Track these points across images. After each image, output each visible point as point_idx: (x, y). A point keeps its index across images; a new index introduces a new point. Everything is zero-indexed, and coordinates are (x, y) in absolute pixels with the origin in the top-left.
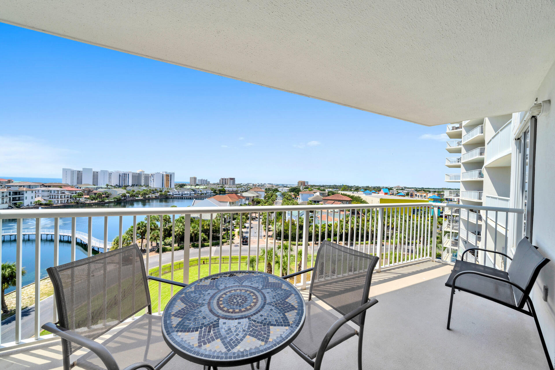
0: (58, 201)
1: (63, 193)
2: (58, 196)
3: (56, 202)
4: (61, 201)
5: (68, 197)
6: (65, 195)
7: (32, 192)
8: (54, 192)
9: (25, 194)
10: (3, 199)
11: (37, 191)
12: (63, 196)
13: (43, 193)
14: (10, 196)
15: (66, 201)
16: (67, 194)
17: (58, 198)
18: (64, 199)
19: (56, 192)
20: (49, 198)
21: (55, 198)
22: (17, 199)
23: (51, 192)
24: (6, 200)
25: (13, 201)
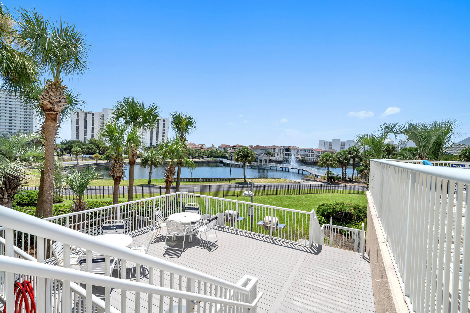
0: (309, 159)
1: (313, 152)
2: (309, 154)
3: (308, 159)
4: (311, 159)
5: (316, 157)
6: (314, 154)
7: (295, 151)
8: (307, 151)
9: (291, 151)
10: (280, 154)
11: (298, 151)
12: (313, 155)
13: (301, 152)
14: (284, 153)
15: (315, 159)
16: (315, 153)
17: (309, 156)
18: (313, 158)
19: (308, 151)
20: (304, 156)
21: (308, 156)
22: (288, 155)
23: (305, 152)
24: (282, 155)
25: (285, 156)
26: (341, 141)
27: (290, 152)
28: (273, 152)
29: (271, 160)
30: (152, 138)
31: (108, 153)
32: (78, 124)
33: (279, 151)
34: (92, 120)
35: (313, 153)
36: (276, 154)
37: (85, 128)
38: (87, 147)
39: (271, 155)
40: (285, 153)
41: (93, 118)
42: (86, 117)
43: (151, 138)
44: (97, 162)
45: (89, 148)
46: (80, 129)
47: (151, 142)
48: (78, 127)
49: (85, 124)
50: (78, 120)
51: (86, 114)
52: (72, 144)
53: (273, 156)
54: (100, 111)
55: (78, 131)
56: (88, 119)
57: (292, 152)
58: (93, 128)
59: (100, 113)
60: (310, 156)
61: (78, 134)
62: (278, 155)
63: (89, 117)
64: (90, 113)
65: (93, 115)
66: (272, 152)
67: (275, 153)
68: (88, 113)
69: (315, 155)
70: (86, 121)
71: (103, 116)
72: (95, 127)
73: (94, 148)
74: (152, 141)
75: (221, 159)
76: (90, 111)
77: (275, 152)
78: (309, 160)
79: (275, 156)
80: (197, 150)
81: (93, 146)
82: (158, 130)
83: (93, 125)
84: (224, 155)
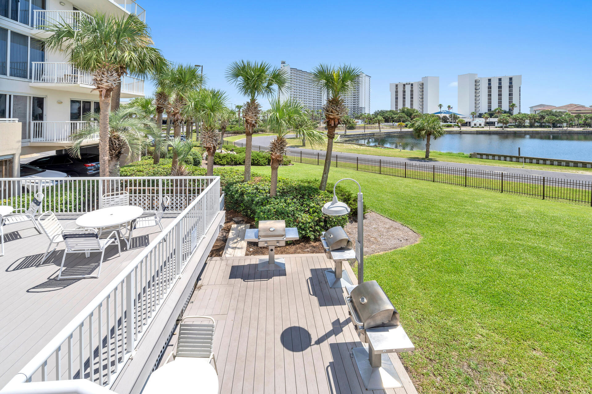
30: (490, 102)
31: (414, 121)
32: (397, 95)
34: (411, 91)
37: (404, 98)
38: (398, 115)
41: (412, 88)
42: (404, 88)
44: (401, 130)
45: (400, 117)
46: (399, 100)
47: (490, 107)
48: (397, 98)
49: (404, 95)
50: (397, 92)
51: (404, 85)
52: (384, 114)
54: (420, 80)
55: (397, 102)
56: (406, 89)
58: (412, 98)
59: (419, 82)
61: (397, 105)
63: (408, 88)
64: (409, 84)
65: (412, 85)
68: (407, 84)
70: (404, 92)
71: (423, 85)
73: (405, 117)
76: (408, 82)
80: (581, 114)
81: (404, 114)
82: (501, 92)
83: (412, 95)
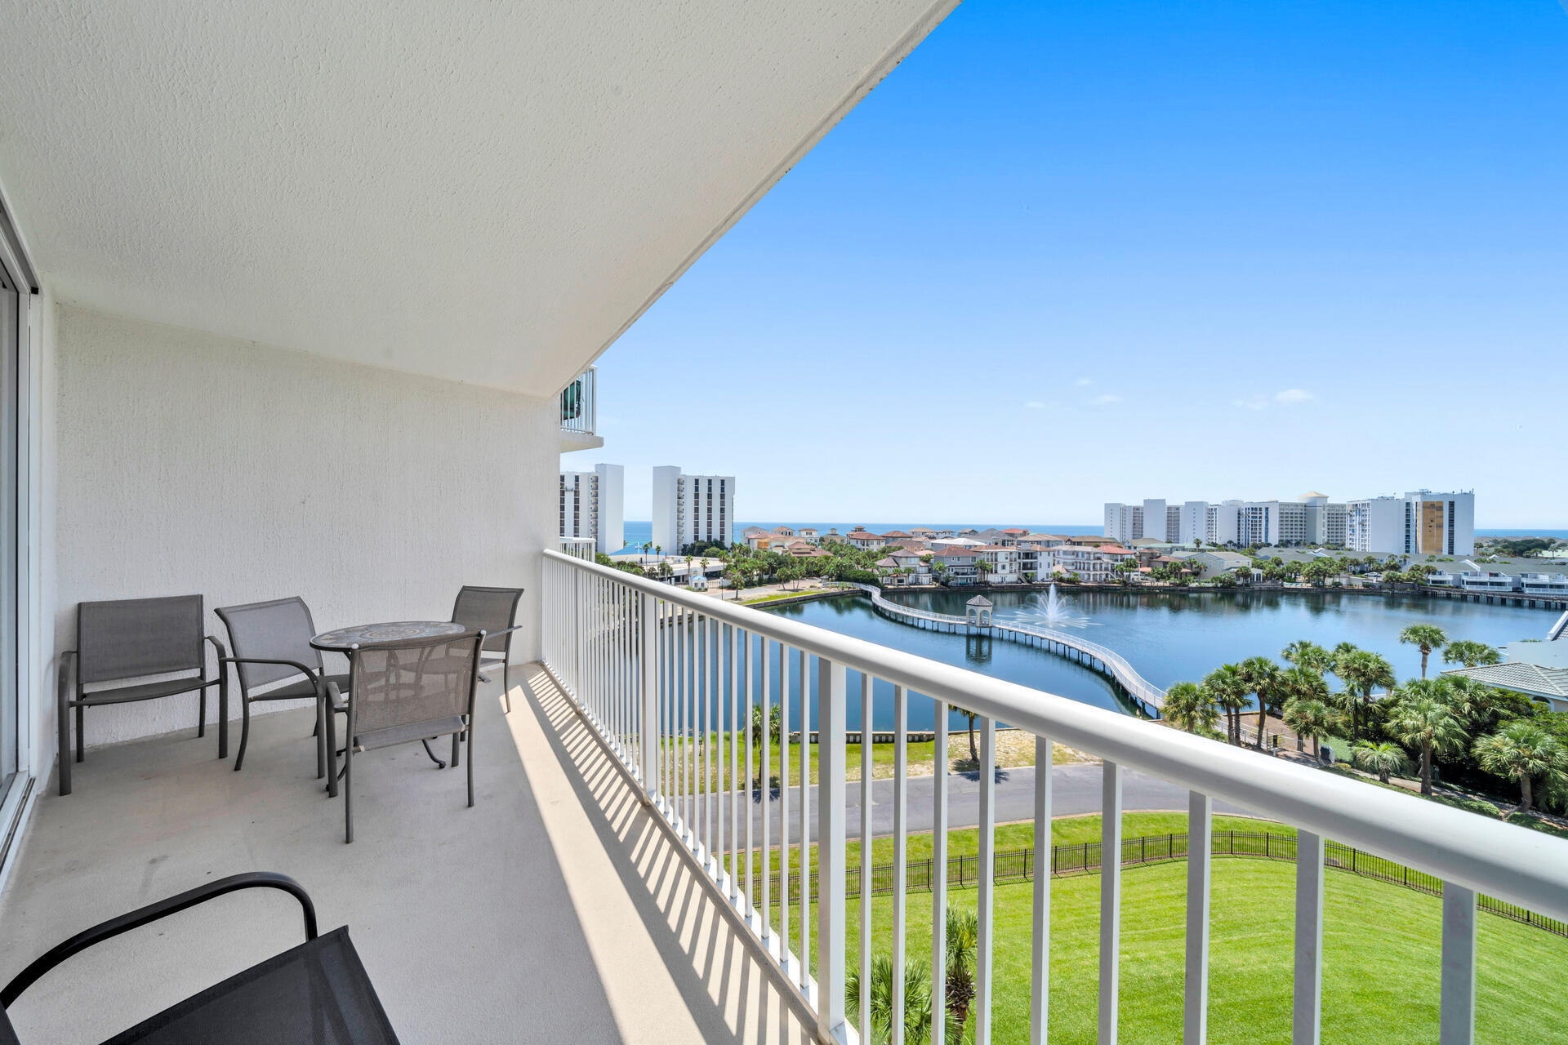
0: (1089, 575)
1: (1099, 559)
2: (1089, 564)
3: (1086, 577)
4: (1094, 575)
5: (1106, 569)
6: (1101, 564)
7: (1049, 555)
8: (1083, 556)
9: (1039, 556)
10: (1011, 564)
11: (1056, 553)
12: (1098, 566)
13: (1065, 557)
14: (1019, 561)
15: (1104, 577)
16: (1106, 560)
17: (1089, 569)
18: (1098, 573)
19: (1086, 556)
20: (1074, 567)
21: (1084, 569)
22: (1029, 566)
23: (1077, 556)
24: (1015, 566)
25: (1023, 569)
26: (1169, 503)
27: (1036, 558)
28: (992, 561)
29: (989, 582)
30: (698, 522)
33: (1007, 558)
34: (575, 491)
35: (1099, 562)
36: (999, 567)
39: (988, 571)
40: (1022, 561)
41: (577, 485)
43: (697, 524)
47: (697, 531)
53: (992, 572)
54: (592, 469)
57: (1040, 559)
58: (577, 508)
59: (590, 473)
60: (1092, 569)
62: (1004, 567)
66: (990, 563)
67: (996, 565)
69: (1103, 566)
71: (597, 481)
72: (581, 505)
74: (698, 529)
75: (863, 587)
77: (996, 560)
78: (1089, 578)
79: (996, 572)
82: (711, 505)
83: (577, 501)
84: (871, 577)
